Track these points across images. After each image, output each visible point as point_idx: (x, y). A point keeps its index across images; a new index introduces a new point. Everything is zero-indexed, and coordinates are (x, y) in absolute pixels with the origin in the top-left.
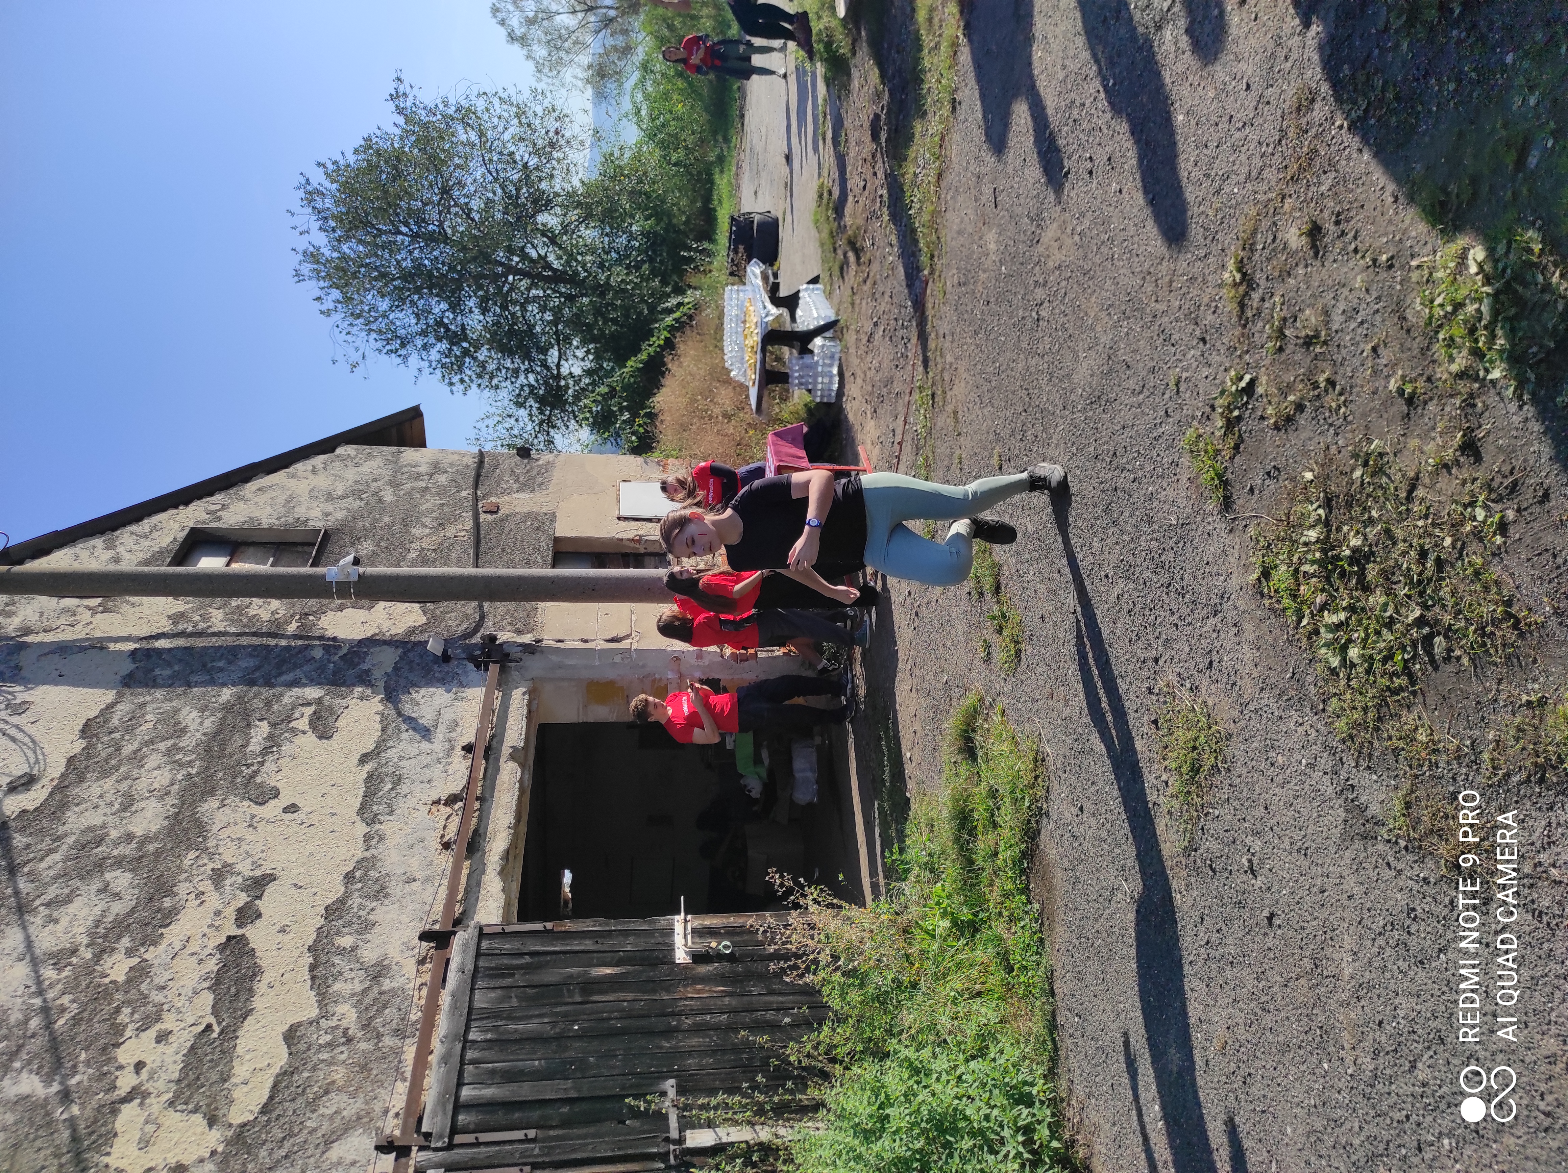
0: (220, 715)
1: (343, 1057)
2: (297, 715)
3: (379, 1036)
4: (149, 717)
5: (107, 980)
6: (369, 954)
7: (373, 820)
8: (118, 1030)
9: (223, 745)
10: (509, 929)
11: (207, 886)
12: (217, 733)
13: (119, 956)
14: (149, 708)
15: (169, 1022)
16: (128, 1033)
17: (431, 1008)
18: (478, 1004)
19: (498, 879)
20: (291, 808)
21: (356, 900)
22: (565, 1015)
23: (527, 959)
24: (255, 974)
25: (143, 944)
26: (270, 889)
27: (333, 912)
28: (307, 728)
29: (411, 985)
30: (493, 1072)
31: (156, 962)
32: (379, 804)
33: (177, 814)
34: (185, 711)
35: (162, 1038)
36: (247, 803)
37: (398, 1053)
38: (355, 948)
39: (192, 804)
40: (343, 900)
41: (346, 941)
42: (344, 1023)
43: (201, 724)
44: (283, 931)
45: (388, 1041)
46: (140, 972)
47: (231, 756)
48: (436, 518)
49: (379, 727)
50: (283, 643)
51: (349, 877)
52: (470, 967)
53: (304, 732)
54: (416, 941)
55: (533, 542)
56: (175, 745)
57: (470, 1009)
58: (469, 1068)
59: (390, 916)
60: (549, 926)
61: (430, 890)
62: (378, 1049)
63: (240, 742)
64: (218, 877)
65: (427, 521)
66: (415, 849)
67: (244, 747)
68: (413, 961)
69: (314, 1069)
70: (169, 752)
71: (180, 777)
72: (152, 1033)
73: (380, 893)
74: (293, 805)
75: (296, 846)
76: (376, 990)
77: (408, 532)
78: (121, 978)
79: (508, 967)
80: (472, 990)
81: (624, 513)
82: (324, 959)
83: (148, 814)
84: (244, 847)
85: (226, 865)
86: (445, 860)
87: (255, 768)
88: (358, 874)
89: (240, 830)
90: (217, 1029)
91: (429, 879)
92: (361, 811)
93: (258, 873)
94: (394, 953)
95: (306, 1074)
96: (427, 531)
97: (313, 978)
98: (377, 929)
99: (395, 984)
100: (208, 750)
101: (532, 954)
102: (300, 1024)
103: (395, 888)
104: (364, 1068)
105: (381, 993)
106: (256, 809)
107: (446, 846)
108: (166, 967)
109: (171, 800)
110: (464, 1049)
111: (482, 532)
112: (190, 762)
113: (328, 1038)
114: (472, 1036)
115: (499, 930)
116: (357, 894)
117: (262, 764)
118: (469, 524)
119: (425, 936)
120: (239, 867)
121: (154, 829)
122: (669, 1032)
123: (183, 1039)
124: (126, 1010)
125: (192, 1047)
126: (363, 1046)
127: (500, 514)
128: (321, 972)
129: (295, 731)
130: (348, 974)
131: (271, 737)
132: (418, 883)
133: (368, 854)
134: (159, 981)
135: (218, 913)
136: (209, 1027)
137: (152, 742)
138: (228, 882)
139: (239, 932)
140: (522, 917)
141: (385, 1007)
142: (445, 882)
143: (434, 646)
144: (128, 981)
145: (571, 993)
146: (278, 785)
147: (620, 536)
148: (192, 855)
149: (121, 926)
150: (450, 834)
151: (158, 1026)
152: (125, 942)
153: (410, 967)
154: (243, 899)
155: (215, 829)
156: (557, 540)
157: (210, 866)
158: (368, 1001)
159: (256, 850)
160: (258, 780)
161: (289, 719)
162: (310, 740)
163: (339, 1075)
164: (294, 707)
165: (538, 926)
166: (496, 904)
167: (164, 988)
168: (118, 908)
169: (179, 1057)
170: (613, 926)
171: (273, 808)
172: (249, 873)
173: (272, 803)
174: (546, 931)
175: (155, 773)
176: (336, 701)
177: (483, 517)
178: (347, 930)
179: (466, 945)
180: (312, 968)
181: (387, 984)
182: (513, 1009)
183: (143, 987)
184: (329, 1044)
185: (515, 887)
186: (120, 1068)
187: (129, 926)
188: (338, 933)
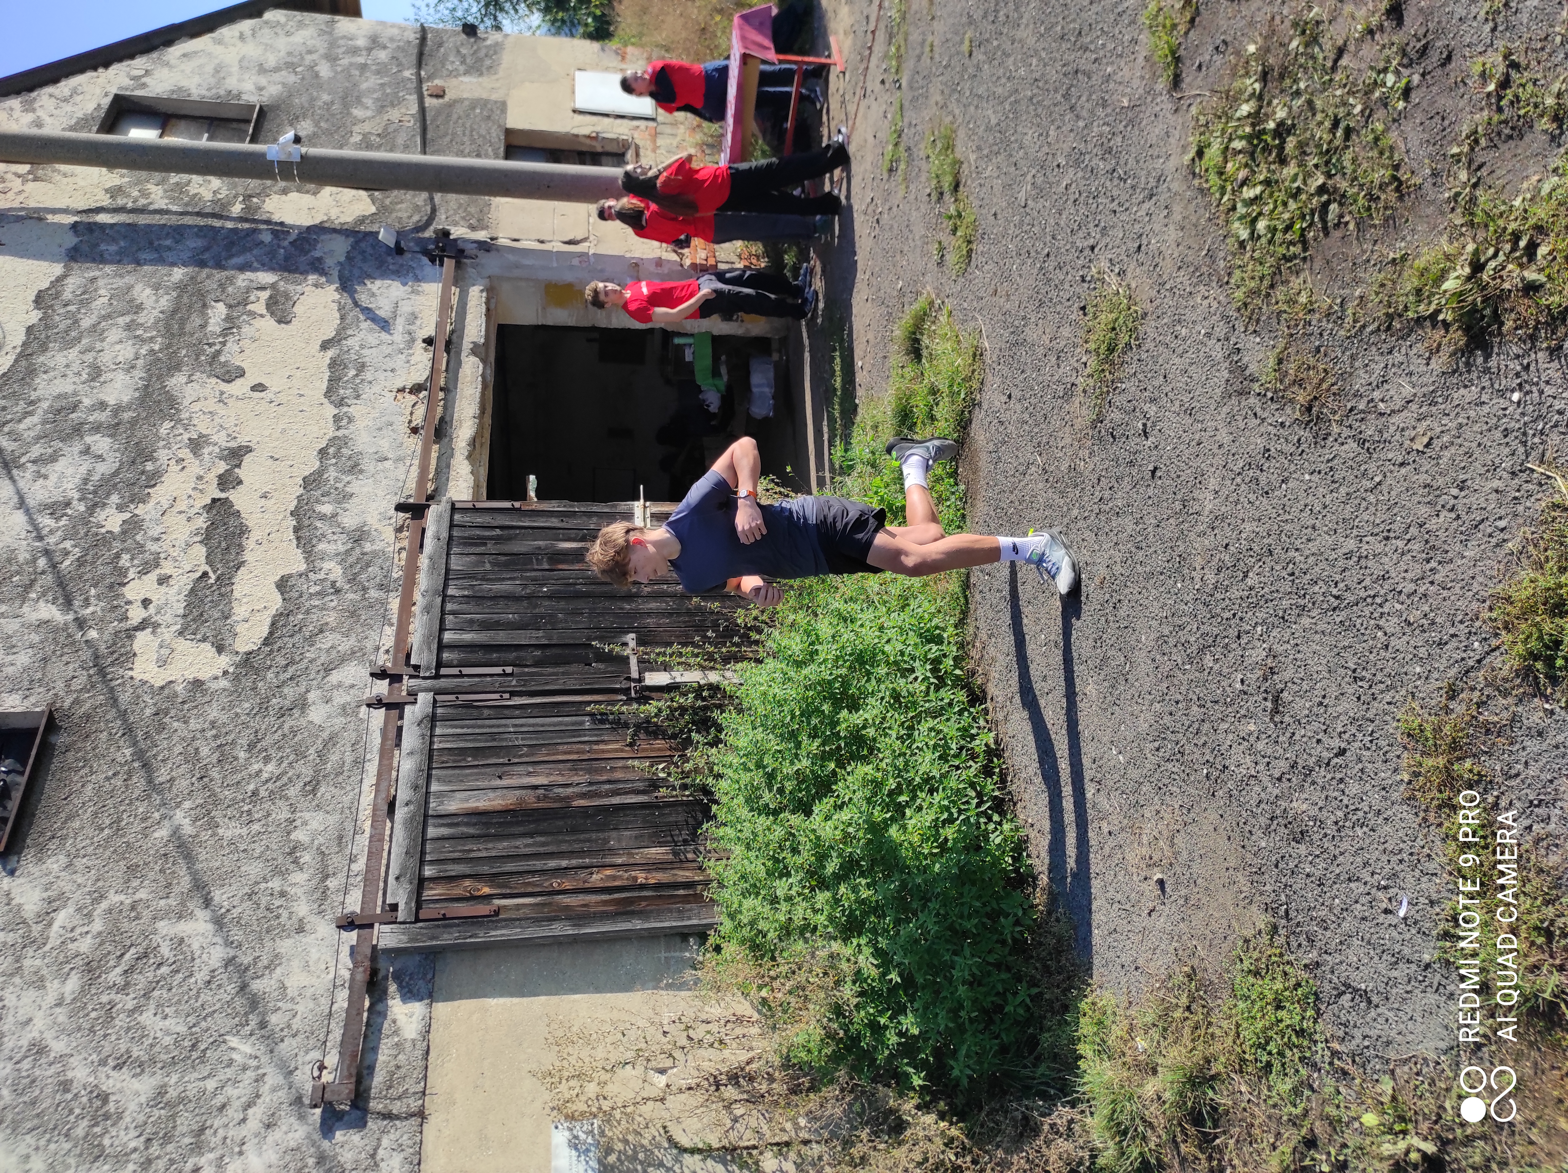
0: (174, 294)
1: (333, 604)
2: (252, 298)
3: (365, 589)
4: (102, 292)
5: (103, 530)
6: (349, 521)
7: (341, 403)
8: (121, 572)
9: (182, 322)
10: (479, 505)
11: (185, 453)
12: (174, 312)
13: (111, 510)
14: (101, 282)
15: (167, 568)
16: (131, 574)
17: (411, 569)
18: (453, 566)
19: (466, 462)
20: (259, 388)
21: (332, 474)
22: (534, 579)
23: (498, 532)
24: (242, 533)
25: (132, 501)
26: (247, 459)
27: (309, 482)
28: (264, 312)
29: (391, 549)
30: (472, 622)
31: (148, 517)
32: (345, 388)
33: (147, 386)
34: (138, 287)
35: (163, 580)
36: (214, 380)
37: (384, 603)
38: (335, 515)
39: (160, 377)
40: (320, 472)
41: (326, 509)
42: (332, 577)
43: (157, 301)
44: (264, 496)
45: (373, 594)
46: (133, 525)
47: (192, 335)
48: (378, 99)
49: (338, 315)
50: (230, 225)
51: (323, 452)
52: (445, 535)
53: (262, 316)
54: (392, 512)
55: (483, 132)
56: (133, 321)
57: (447, 571)
58: (449, 618)
59: (365, 489)
60: (517, 504)
61: (402, 469)
62: (364, 599)
63: (199, 322)
64: (196, 445)
65: (368, 102)
66: (384, 431)
67: (203, 326)
68: (391, 529)
69: (308, 612)
70: (128, 327)
71: (143, 352)
72: (153, 576)
73: (355, 469)
74: (260, 385)
75: (268, 422)
76: (358, 551)
77: (349, 114)
78: (117, 530)
79: (479, 538)
80: (448, 554)
81: (580, 104)
82: (307, 523)
83: (118, 385)
84: (217, 420)
85: (201, 436)
86: (415, 444)
87: (218, 347)
88: (331, 450)
89: (211, 405)
90: (213, 577)
91: (399, 459)
92: (329, 393)
93: (233, 444)
94: (373, 521)
95: (300, 616)
96: (369, 113)
97: (298, 538)
98: (354, 500)
99: (375, 547)
100: (168, 327)
101: (502, 528)
102: (290, 576)
103: (368, 465)
104: (353, 614)
105: (363, 554)
106: (224, 386)
107: (415, 430)
108: (158, 522)
109: (138, 373)
110: (443, 602)
111: (428, 118)
112: (152, 338)
113: (318, 588)
114: (450, 592)
115: (470, 505)
116: (332, 468)
117: (224, 344)
118: (414, 109)
119: (400, 508)
120: (214, 438)
121: (126, 399)
122: (630, 597)
123: (182, 583)
124: (126, 557)
125: (192, 590)
126: (350, 596)
127: (447, 98)
128: (305, 533)
129: (252, 314)
130: (330, 537)
131: (228, 318)
132: (390, 462)
133: (339, 433)
134: (155, 532)
135: (200, 478)
136: (205, 574)
137: (108, 316)
138: (206, 451)
139: (223, 495)
140: (490, 497)
141: (368, 565)
142: (416, 462)
143: (385, 236)
144: (124, 532)
145: (539, 562)
146: (243, 365)
147: (575, 131)
148: (167, 425)
149: (108, 484)
150: (418, 421)
151: (158, 571)
152: (115, 499)
153: (389, 534)
154: (222, 467)
155: (186, 403)
156: (509, 132)
157: (186, 436)
158: (351, 560)
159: (230, 423)
160: (222, 359)
161: (245, 302)
162: (268, 324)
163: (331, 618)
164: (248, 290)
165: (507, 504)
166: (465, 485)
167: (158, 539)
168: (103, 469)
169: (182, 597)
170: (577, 507)
171: (240, 387)
172: (224, 444)
173: (239, 381)
174: (513, 509)
175: (118, 347)
176: (291, 287)
177: (429, 102)
178: (326, 499)
179: (440, 516)
180: (296, 530)
181: (368, 547)
182: (486, 572)
183: (138, 538)
184: (318, 593)
185: (484, 472)
186: (129, 603)
187: (115, 485)
188: (318, 501)
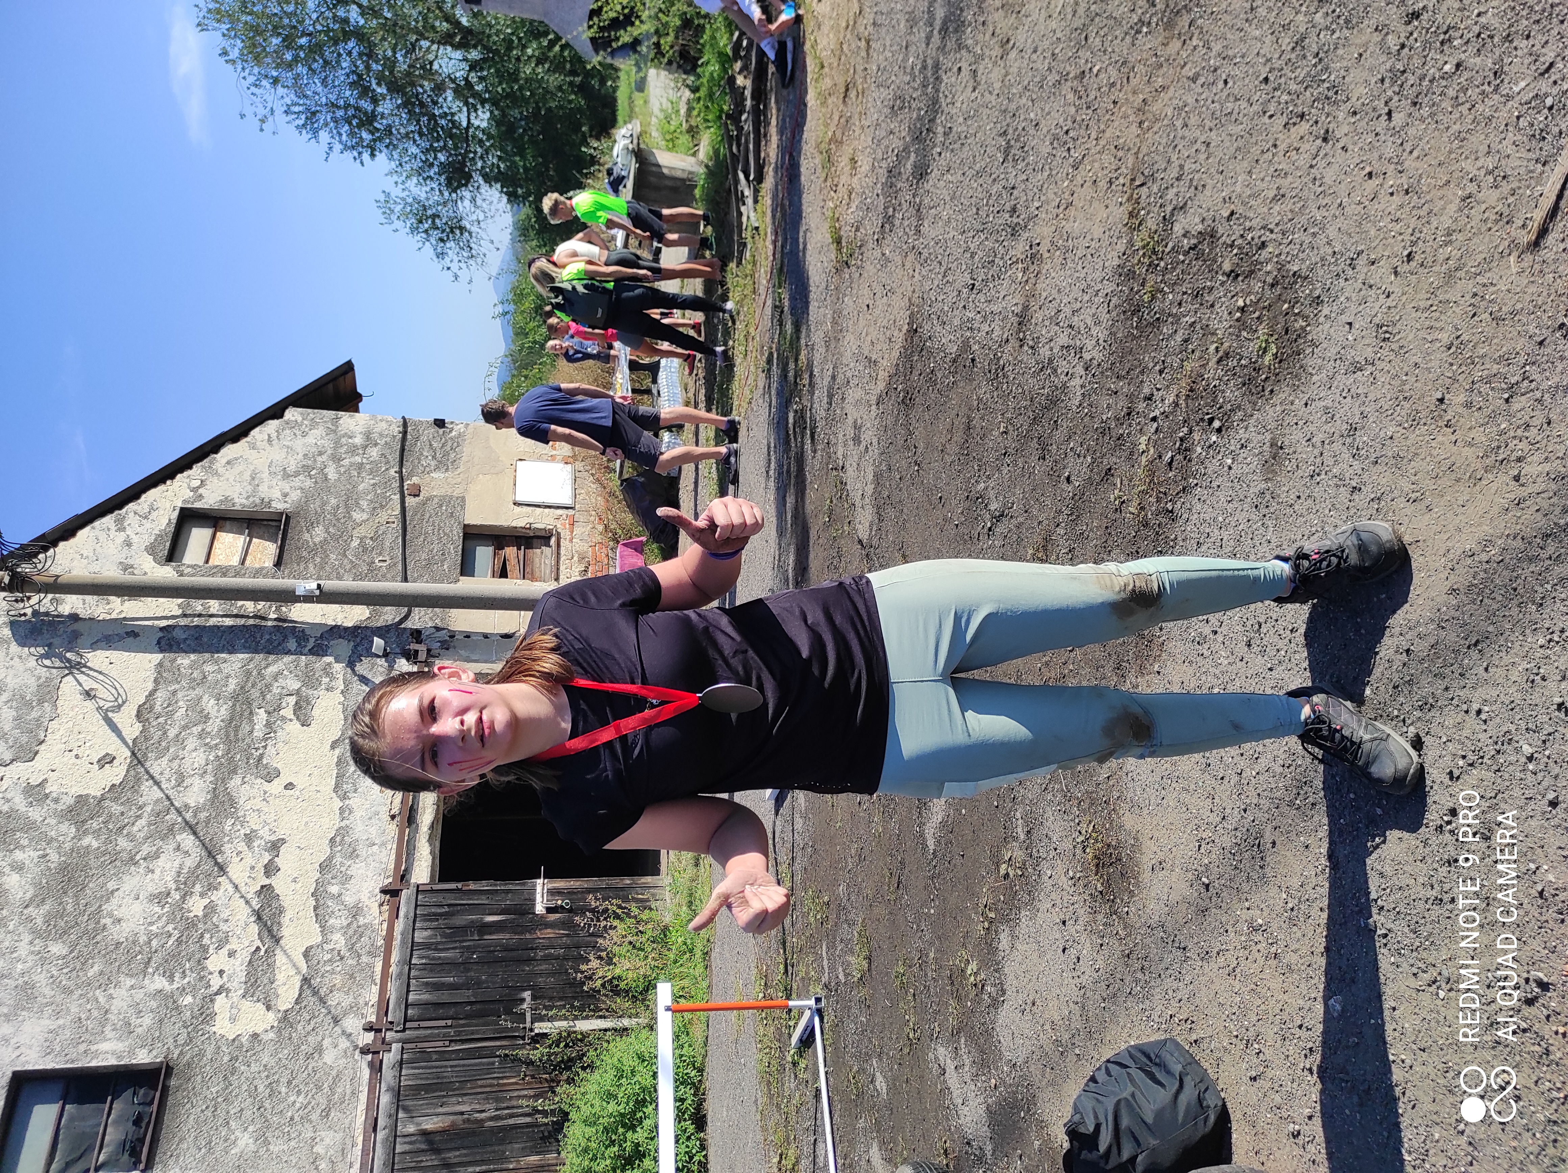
0: (230, 703)
1: (339, 969)
2: (284, 704)
3: (359, 956)
4: (181, 703)
5: (192, 915)
6: (349, 899)
7: (344, 797)
8: (205, 949)
9: (237, 729)
10: (436, 887)
11: (242, 846)
12: (231, 720)
13: (195, 897)
14: (180, 695)
15: (233, 945)
16: (211, 951)
17: (389, 938)
18: (416, 940)
19: (427, 844)
20: (289, 786)
21: (338, 859)
22: (468, 947)
23: (446, 909)
24: (281, 912)
25: (209, 890)
26: (283, 850)
27: (325, 867)
28: (292, 717)
29: (377, 922)
30: (427, 984)
31: (220, 902)
32: (347, 783)
33: (215, 789)
34: (206, 698)
35: (231, 954)
36: (259, 781)
37: (371, 966)
38: (340, 895)
39: (223, 780)
40: (330, 858)
41: (334, 889)
42: (338, 947)
43: (218, 711)
44: (295, 881)
45: (365, 959)
46: (210, 909)
47: (243, 740)
48: (371, 501)
49: (342, 716)
51: (332, 840)
52: (412, 914)
53: (291, 720)
54: (378, 890)
55: (447, 530)
56: (203, 730)
57: (413, 942)
58: (413, 982)
59: (360, 872)
60: (460, 885)
61: (385, 852)
62: (359, 964)
63: (248, 728)
64: (249, 839)
65: (364, 504)
66: (373, 821)
67: (252, 732)
68: (377, 904)
69: (322, 976)
70: (200, 736)
71: (211, 758)
72: (224, 951)
73: (353, 855)
74: (291, 784)
75: (295, 817)
76: (355, 925)
77: (350, 517)
78: (200, 914)
79: (435, 914)
80: (414, 930)
81: (519, 498)
82: (322, 902)
83: (195, 789)
84: (263, 817)
85: (252, 831)
86: (392, 829)
87: (261, 751)
88: (338, 839)
89: (258, 803)
90: (263, 950)
91: (383, 844)
92: (335, 790)
93: (273, 838)
94: (364, 898)
95: (318, 980)
96: (365, 516)
97: (316, 915)
98: (353, 881)
99: (366, 921)
100: (227, 735)
101: (449, 905)
102: (311, 947)
103: (362, 851)
104: (352, 976)
105: (359, 927)
106: (267, 786)
107: (393, 817)
108: (227, 906)
109: (209, 778)
110: (410, 969)
111: (408, 518)
112: (216, 745)
113: (329, 956)
114: (414, 960)
115: (428, 888)
116: (338, 854)
117: (265, 747)
118: (397, 511)
119: (384, 891)
120: (261, 833)
121: (202, 801)
122: (529, 960)
123: (244, 956)
124: (207, 936)
125: (250, 962)
126: (350, 962)
127: (421, 497)
128: (321, 911)
129: (283, 719)
130: (337, 913)
131: (268, 725)
132: (376, 847)
133: (343, 824)
134: (224, 916)
135: (253, 868)
136: (258, 949)
137: (186, 727)
138: (256, 844)
139: (267, 882)
140: (442, 880)
141: (361, 936)
142: (395, 846)
144: (205, 916)
145: (472, 935)
146: (279, 766)
147: (514, 524)
148: (230, 822)
149: (194, 875)
150: (396, 811)
151: (228, 947)
152: (198, 888)
153: (375, 910)
154: (267, 857)
155: (241, 803)
156: (466, 526)
157: (242, 832)
158: (351, 932)
159: (271, 818)
160: (265, 762)
161: (279, 708)
162: (294, 726)
163: (338, 980)
164: (281, 697)
165: (452, 886)
166: (426, 864)
167: (227, 921)
168: (190, 863)
169: (244, 967)
170: (500, 886)
171: (276, 786)
172: (268, 838)
173: (276, 781)
174: (458, 889)
175: (194, 754)
176: (310, 692)
177: (410, 501)
178: (334, 881)
179: (409, 899)
180: (316, 908)
181: (362, 921)
182: (438, 943)
183: (214, 920)
184: (330, 960)
185: (438, 844)
186: (211, 973)
187: (198, 876)
188: (329, 883)
